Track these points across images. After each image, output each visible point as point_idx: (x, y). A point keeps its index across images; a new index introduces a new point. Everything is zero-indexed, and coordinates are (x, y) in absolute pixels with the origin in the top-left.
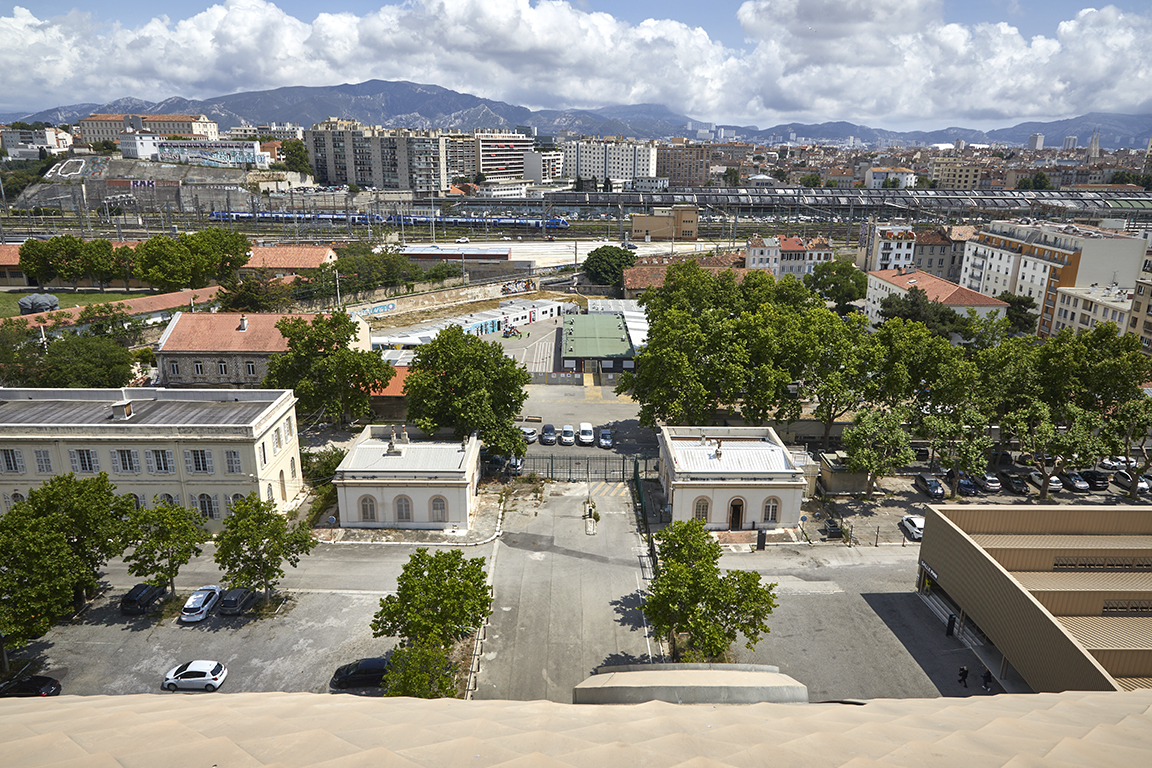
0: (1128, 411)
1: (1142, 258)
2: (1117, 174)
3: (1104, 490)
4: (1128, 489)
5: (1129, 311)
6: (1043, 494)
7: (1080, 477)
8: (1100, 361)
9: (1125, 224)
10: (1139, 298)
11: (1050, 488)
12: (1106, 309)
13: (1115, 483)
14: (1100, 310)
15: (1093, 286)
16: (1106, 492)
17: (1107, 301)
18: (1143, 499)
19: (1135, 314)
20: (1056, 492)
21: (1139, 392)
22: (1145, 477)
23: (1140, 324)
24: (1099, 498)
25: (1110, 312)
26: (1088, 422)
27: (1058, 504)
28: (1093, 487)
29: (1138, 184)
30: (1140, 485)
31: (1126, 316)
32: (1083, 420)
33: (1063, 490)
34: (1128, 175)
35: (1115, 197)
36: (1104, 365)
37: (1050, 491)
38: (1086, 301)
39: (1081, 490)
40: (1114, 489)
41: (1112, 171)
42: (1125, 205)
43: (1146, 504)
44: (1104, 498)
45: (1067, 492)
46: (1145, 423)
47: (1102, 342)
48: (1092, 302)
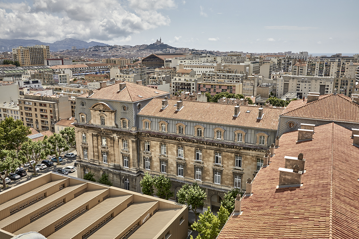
0: (24, 146)
1: (18, 91)
2: (5, 61)
3: (26, 175)
4: (33, 172)
5: (19, 110)
6: (4, 186)
7: (16, 174)
8: (10, 131)
9: (11, 79)
10: (21, 105)
11: (6, 183)
12: (11, 111)
13: (29, 171)
14: (10, 111)
15: (4, 103)
16: (27, 176)
17: (11, 108)
18: (39, 174)
19: (21, 111)
20: (9, 183)
21: (27, 138)
22: (38, 166)
23: (24, 114)
24: (25, 179)
25: (13, 112)
26: (11, 154)
27: (10, 187)
28: (22, 176)
29: (13, 64)
30: (36, 169)
31: (19, 112)
32: (9, 154)
33: (12, 181)
34: (9, 61)
35: (6, 69)
36: (12, 133)
37: (7, 184)
38: (3, 109)
39: (18, 179)
40: (29, 174)
41: (3, 60)
42: (10, 72)
43: (40, 175)
44: (26, 178)
45: (13, 181)
46: (30, 149)
47: (9, 124)
48: (6, 109)
